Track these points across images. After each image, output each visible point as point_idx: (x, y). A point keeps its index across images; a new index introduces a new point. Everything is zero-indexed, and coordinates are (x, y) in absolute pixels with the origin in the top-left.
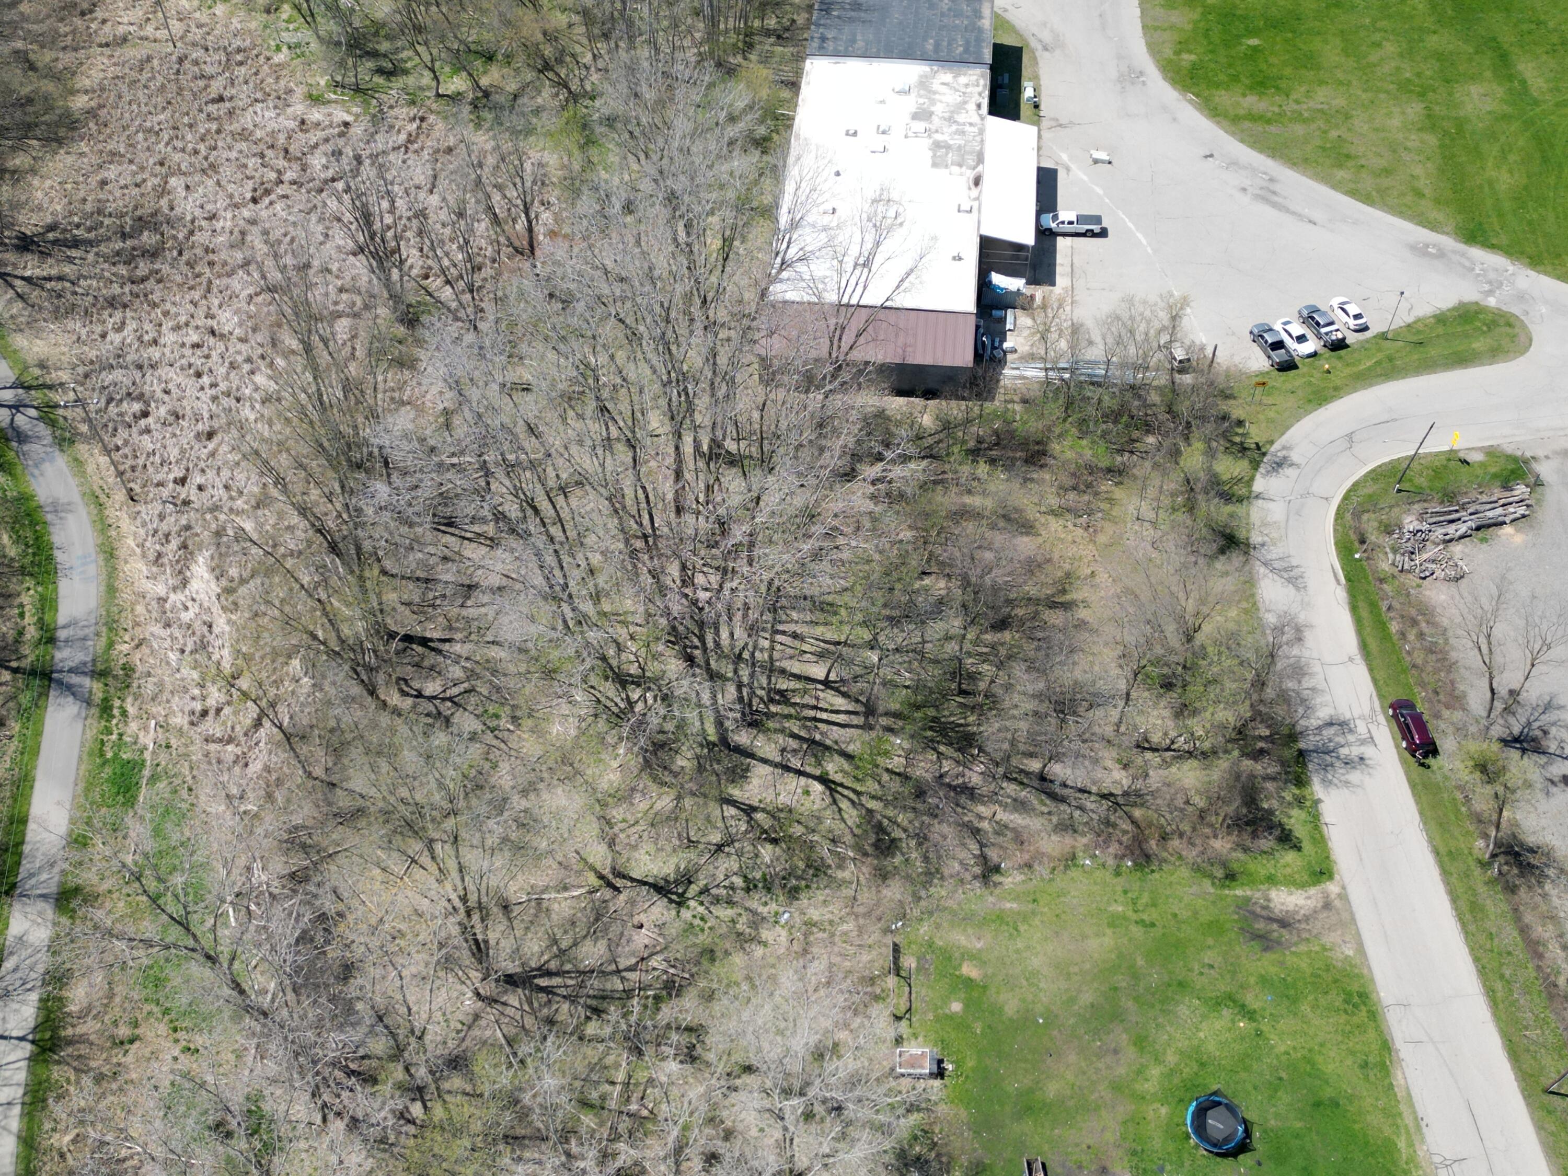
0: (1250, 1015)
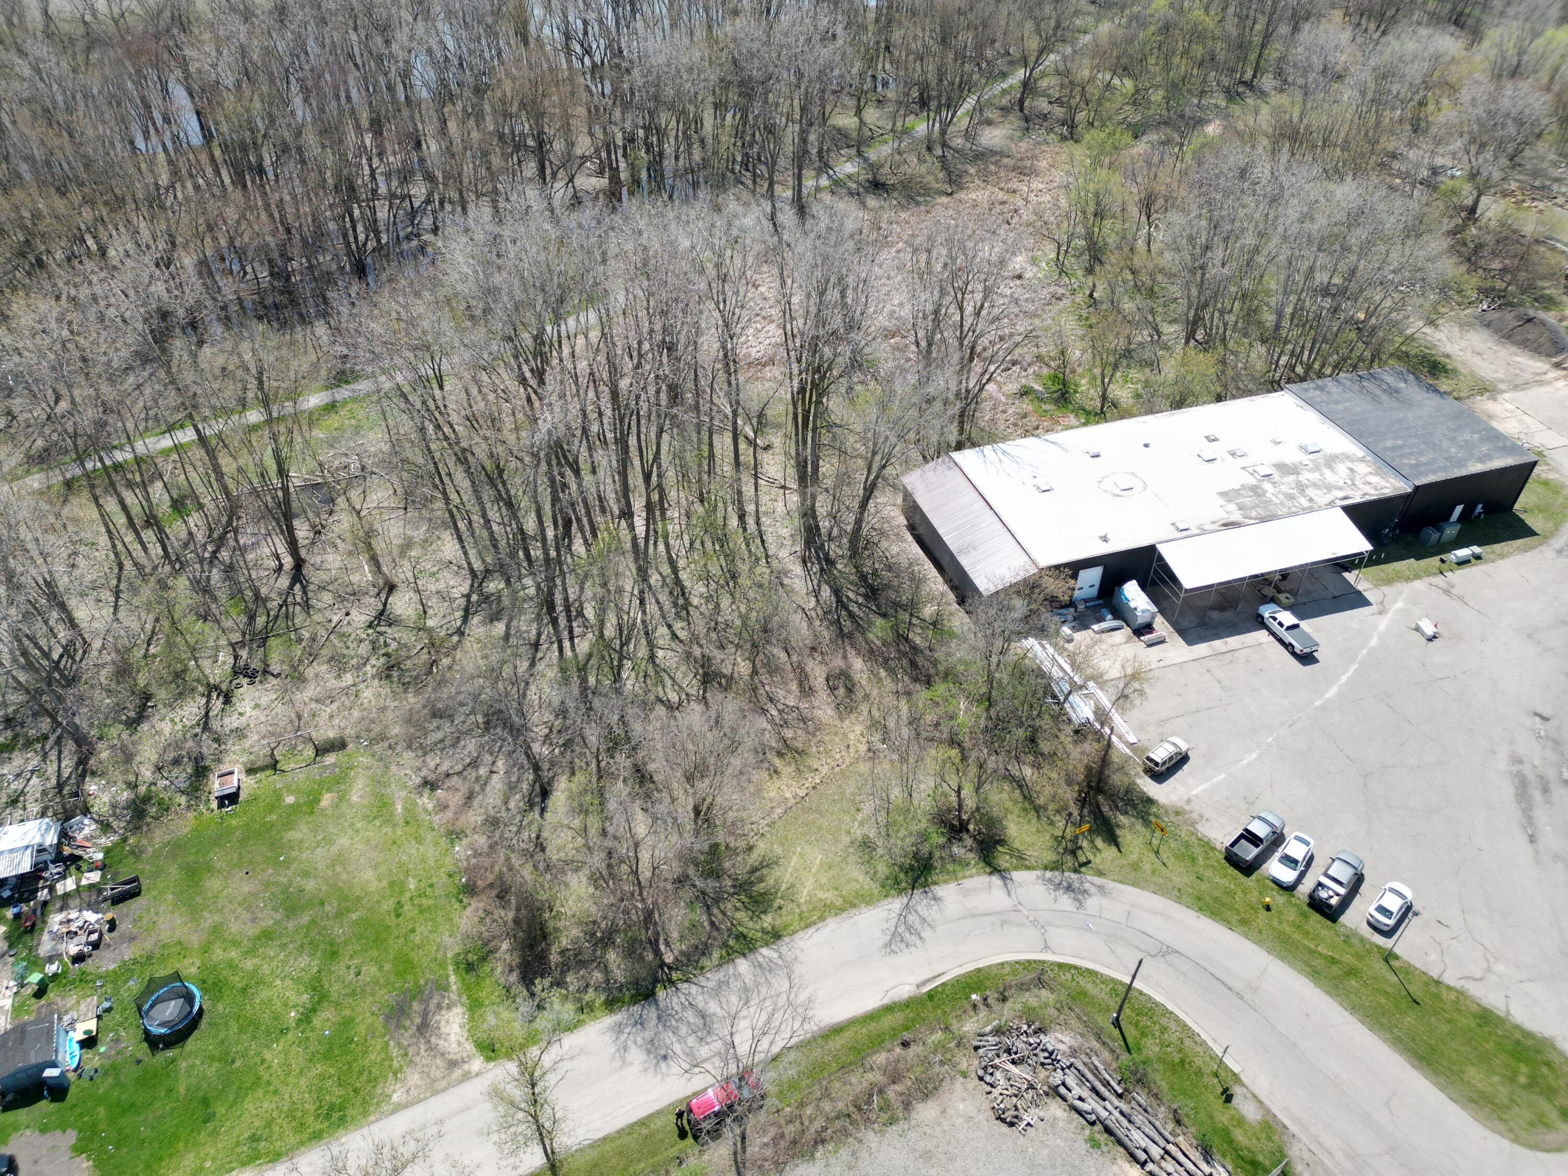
0: (306, 1019)
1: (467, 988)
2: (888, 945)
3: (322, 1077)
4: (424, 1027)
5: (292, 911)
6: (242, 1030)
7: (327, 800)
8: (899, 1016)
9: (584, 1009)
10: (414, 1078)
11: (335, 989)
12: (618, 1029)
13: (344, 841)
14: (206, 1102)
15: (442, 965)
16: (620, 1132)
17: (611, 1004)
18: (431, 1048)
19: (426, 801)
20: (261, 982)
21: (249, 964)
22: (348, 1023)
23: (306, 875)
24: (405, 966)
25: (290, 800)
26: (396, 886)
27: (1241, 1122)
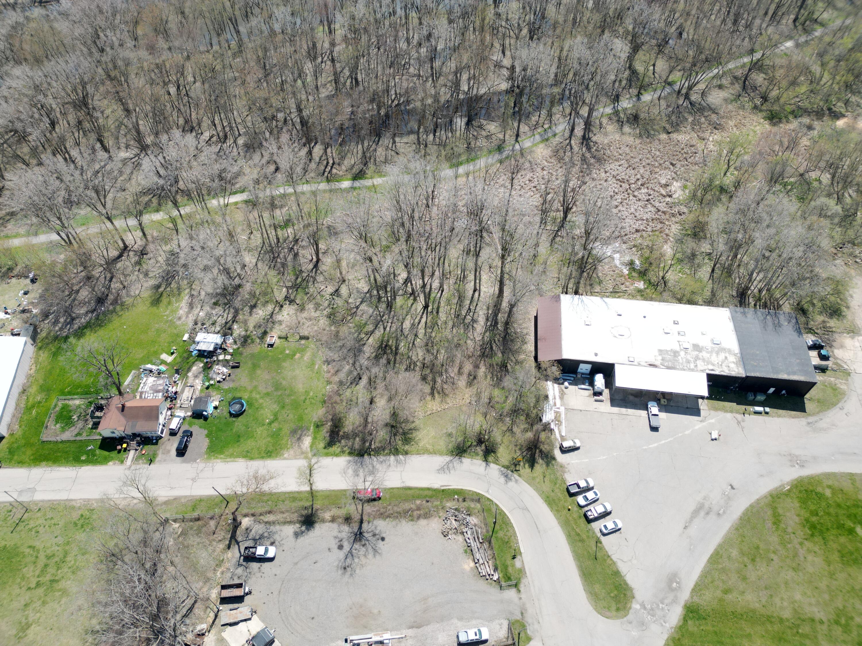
0: (270, 424)
1: (315, 432)
2: (438, 470)
3: (269, 442)
4: (299, 439)
5: (277, 389)
6: (253, 420)
7: (298, 356)
8: (430, 493)
9: (343, 452)
10: (292, 452)
11: (280, 418)
12: (349, 462)
13: (297, 372)
14: (239, 436)
15: (311, 422)
16: (338, 491)
17: (350, 454)
18: (299, 446)
19: (325, 367)
20: (262, 408)
21: (261, 401)
22: (280, 429)
23: (284, 379)
24: (301, 419)
25: (287, 352)
26: (307, 392)
27: (513, 566)
